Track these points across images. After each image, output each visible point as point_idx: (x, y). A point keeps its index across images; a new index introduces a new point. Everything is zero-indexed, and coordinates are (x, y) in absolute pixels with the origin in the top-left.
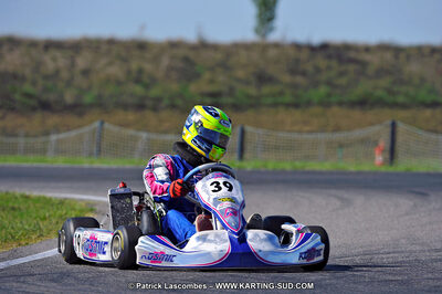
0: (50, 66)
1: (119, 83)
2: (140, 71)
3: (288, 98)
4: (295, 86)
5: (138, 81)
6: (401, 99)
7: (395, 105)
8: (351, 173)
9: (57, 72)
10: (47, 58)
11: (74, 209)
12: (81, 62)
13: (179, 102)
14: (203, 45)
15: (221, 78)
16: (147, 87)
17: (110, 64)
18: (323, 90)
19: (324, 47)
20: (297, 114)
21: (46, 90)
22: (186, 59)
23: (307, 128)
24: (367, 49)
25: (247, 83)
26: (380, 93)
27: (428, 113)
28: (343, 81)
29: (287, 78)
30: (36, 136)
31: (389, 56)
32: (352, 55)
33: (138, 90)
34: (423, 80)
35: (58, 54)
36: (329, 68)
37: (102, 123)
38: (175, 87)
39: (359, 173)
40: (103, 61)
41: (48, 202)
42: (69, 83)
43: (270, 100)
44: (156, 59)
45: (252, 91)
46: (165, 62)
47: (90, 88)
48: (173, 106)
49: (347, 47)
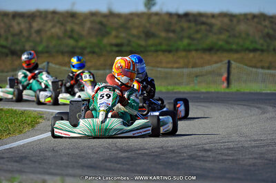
0: (16, 28)
1: (59, 38)
2: (72, 31)
3: (164, 47)
4: (169, 39)
5: (71, 37)
6: (234, 47)
7: (231, 51)
8: (203, 93)
9: (21, 32)
10: (14, 23)
11: (30, 117)
12: (36, 26)
13: (97, 50)
14: (111, 14)
15: (123, 35)
16: (77, 41)
17: (53, 26)
18: (186, 42)
19: (186, 15)
20: (170, 57)
21: (14, 43)
22: (101, 23)
23: (176, 65)
24: (213, 16)
25: (139, 37)
26: (221, 43)
27: (251, 55)
28: (198, 36)
29: (163, 34)
30: (7, 72)
31: (226, 20)
32: (204, 19)
33: (71, 42)
34: (248, 35)
35: (21, 20)
36: (189, 28)
37: (48, 63)
38: (94, 40)
39: (208, 93)
40: (49, 25)
41: (14, 113)
42: (28, 39)
43: (153, 48)
44: (82, 23)
45: (142, 43)
46: (88, 25)
47: (41, 42)
48: (93, 53)
49: (201, 15)
